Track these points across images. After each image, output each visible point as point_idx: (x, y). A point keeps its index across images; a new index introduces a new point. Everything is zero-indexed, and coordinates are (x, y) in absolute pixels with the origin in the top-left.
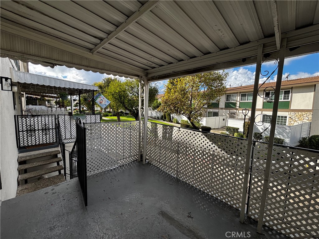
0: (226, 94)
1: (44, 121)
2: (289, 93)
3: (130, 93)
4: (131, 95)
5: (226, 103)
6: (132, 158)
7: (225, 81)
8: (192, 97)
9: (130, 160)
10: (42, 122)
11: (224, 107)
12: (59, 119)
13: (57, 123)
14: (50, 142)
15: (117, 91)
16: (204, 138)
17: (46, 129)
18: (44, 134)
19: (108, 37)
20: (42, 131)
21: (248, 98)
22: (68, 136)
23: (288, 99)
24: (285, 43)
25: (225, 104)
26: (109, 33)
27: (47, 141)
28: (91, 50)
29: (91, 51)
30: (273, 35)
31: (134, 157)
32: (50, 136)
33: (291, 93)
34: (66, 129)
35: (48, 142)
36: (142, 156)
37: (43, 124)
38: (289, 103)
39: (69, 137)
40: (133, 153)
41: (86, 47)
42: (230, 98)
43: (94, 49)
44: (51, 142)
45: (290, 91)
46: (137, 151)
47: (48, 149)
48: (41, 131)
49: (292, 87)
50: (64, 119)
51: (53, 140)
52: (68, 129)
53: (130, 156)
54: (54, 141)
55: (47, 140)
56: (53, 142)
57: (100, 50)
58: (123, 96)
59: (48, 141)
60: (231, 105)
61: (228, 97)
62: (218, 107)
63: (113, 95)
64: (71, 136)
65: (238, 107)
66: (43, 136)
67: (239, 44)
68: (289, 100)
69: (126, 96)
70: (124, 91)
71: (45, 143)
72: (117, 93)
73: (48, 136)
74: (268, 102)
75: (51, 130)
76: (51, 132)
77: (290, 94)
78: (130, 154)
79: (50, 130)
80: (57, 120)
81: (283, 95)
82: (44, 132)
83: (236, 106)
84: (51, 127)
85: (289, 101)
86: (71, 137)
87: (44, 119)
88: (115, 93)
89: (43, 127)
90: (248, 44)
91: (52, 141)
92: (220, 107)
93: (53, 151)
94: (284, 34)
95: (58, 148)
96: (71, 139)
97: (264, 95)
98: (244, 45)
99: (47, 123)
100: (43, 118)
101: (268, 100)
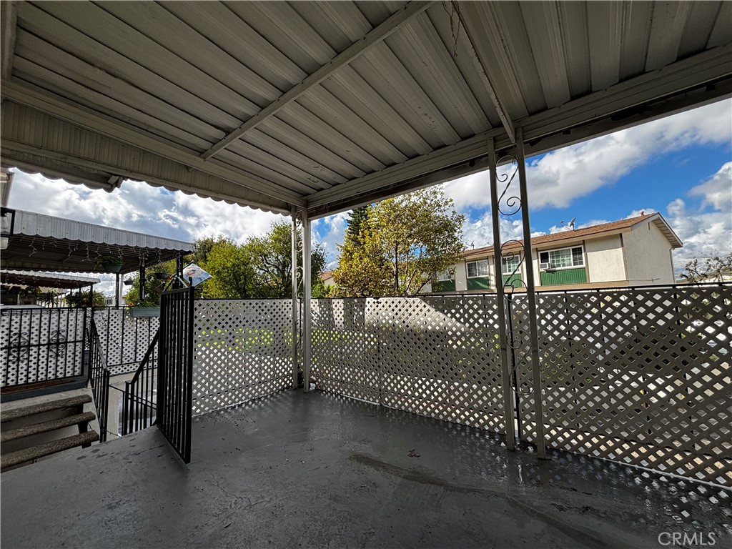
0: (466, 262)
1: (56, 323)
2: (581, 253)
3: (261, 269)
4: (262, 272)
5: (468, 280)
6: (279, 383)
7: (460, 234)
8: (397, 269)
9: (275, 386)
10: (49, 327)
11: (466, 289)
12: (95, 316)
13: (88, 327)
14: (65, 375)
15: (229, 265)
16: (425, 306)
17: (58, 343)
18: (51, 356)
19: (243, 127)
20: (48, 349)
21: (509, 267)
22: (114, 358)
23: (582, 263)
24: (520, 135)
25: (468, 283)
26: (245, 120)
27: (58, 374)
28: (201, 153)
29: (203, 155)
30: (501, 125)
31: (283, 381)
32: (66, 360)
33: (585, 251)
34: (111, 342)
35: (60, 376)
36: (300, 377)
37: (51, 331)
38: (585, 271)
39: (117, 360)
40: (280, 371)
41: (194, 148)
42: (476, 269)
43: (209, 151)
44: (68, 375)
45: (581, 248)
46: (288, 366)
47: (59, 394)
48: (46, 347)
49: (584, 241)
50: (107, 318)
51: (73, 369)
52: (115, 341)
53: (275, 378)
54: (76, 374)
55: (57, 371)
56: (73, 376)
57: (221, 152)
58: (243, 273)
59: (61, 373)
60: (478, 283)
61: (471, 267)
62: (455, 290)
63: (218, 273)
64: (121, 360)
65: (493, 286)
66: (50, 359)
67: (460, 139)
68: (584, 265)
69: (249, 275)
70: (245, 264)
71: (53, 377)
72: (227, 268)
73: (61, 360)
74: (548, 272)
75: (71, 344)
76: (69, 349)
77: (583, 254)
78: (275, 373)
79: (68, 345)
80: (88, 320)
81: (572, 256)
82: (51, 351)
83: (489, 285)
84: (71, 339)
85: (584, 268)
86: (122, 362)
87: (57, 318)
88: (224, 269)
89: (51, 336)
90: (472, 139)
91: (71, 372)
92: (457, 290)
93: (71, 397)
94: (516, 121)
95: (84, 389)
96: (120, 367)
97: (538, 258)
98: (468, 140)
99: (65, 328)
100: (53, 316)
101: (548, 267)
